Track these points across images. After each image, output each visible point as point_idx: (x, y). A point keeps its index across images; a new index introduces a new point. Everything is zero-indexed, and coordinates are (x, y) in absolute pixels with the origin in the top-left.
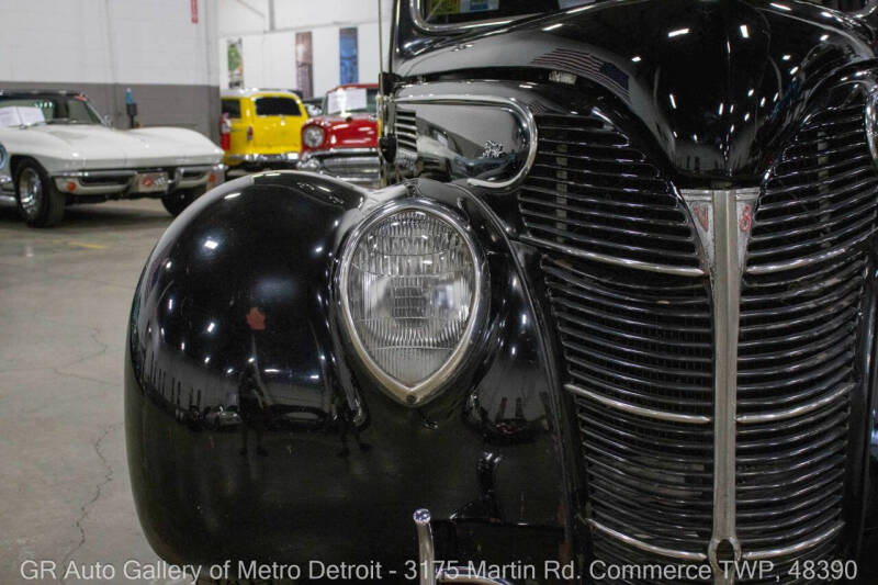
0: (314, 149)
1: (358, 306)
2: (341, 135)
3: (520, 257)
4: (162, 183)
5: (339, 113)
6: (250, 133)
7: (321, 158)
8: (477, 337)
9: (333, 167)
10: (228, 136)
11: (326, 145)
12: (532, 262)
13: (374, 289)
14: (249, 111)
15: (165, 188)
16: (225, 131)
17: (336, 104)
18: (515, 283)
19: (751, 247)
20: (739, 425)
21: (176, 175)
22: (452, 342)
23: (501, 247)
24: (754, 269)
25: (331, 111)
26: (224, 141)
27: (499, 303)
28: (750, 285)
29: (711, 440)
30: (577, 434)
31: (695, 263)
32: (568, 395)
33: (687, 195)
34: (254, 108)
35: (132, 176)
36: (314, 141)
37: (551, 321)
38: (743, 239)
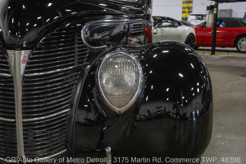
19: (26, 68)
20: (23, 122)
24: (28, 75)
29: (15, 126)
33: (8, 52)
38: (23, 66)
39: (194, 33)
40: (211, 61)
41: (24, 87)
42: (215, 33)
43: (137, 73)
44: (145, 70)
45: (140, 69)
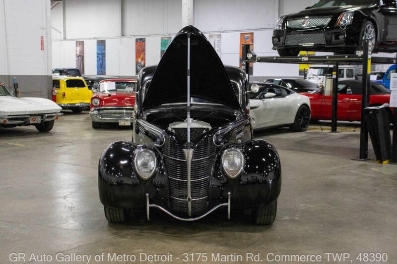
0: (96, 107)
1: (137, 165)
2: (107, 101)
3: (162, 158)
4: (38, 120)
5: (105, 91)
6: (64, 95)
7: (99, 110)
8: (155, 170)
9: (103, 113)
10: (55, 96)
11: (101, 105)
12: (164, 158)
13: (139, 162)
14: (63, 85)
15: (39, 122)
16: (54, 94)
17: (103, 88)
18: (161, 161)
19: (192, 157)
20: (191, 181)
21: (44, 117)
22: (152, 170)
23: (159, 156)
24: (193, 160)
25: (101, 91)
26: (54, 99)
27: (159, 164)
28: (192, 162)
29: (187, 183)
30: (170, 184)
31: (185, 159)
32: (169, 178)
33: (184, 150)
34: (65, 84)
35: (28, 118)
36: (96, 103)
37: (166, 167)
38: (191, 156)
39: (309, 104)
40: (328, 141)
41: (191, 165)
42: (335, 103)
43: (241, 159)
44: (245, 157)
45: (242, 156)
